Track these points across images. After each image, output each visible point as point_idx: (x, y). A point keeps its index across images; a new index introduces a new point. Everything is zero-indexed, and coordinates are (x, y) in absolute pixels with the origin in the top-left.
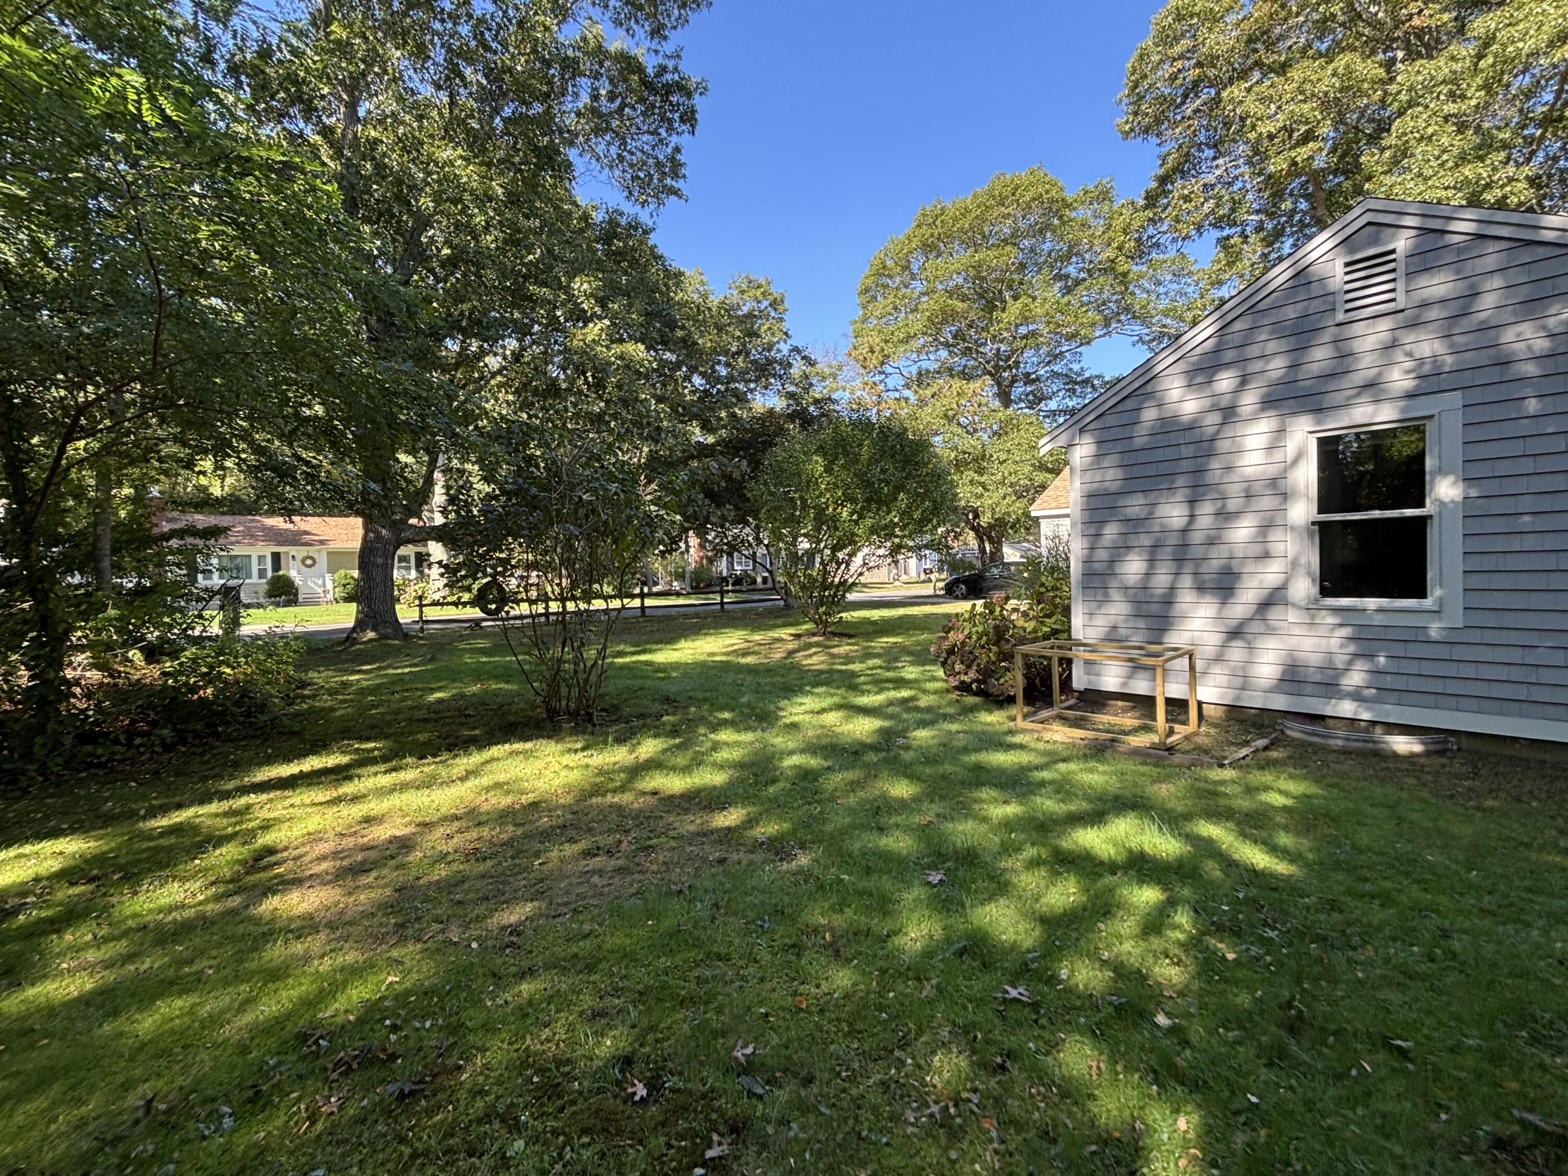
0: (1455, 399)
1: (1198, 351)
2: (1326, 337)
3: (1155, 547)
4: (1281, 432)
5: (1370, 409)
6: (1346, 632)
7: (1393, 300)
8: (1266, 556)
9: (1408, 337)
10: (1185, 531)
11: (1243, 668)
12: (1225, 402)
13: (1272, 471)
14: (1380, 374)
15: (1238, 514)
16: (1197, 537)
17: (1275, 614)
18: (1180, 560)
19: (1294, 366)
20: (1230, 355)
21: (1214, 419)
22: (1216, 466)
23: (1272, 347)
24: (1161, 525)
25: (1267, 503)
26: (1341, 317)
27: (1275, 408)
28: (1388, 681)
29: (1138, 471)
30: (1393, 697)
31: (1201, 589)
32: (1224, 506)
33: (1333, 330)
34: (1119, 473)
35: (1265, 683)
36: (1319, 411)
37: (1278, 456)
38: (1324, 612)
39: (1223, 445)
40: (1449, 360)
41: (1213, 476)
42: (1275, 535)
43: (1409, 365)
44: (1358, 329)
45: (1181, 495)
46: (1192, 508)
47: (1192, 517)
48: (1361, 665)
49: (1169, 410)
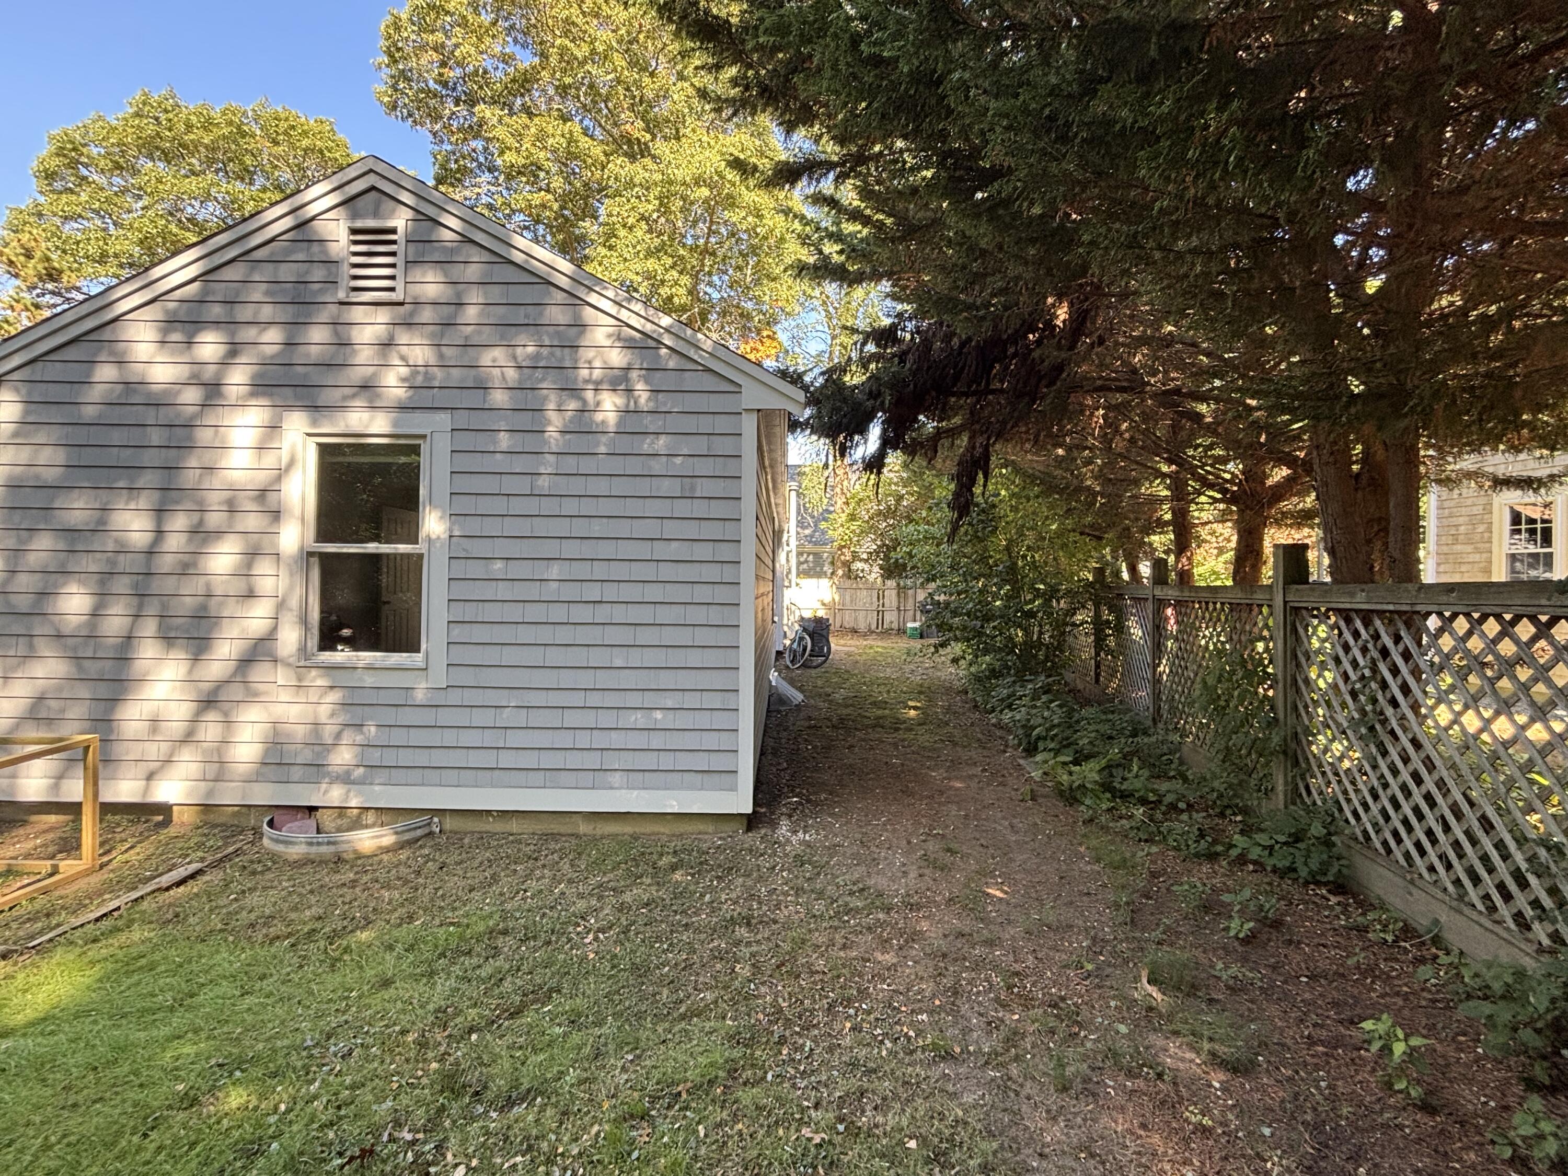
0: (443, 420)
1: (178, 294)
2: (325, 315)
3: (107, 576)
4: (274, 428)
5: (365, 415)
6: (334, 697)
7: (392, 289)
8: (250, 595)
9: (403, 337)
10: (151, 552)
11: (219, 750)
12: (209, 373)
13: (261, 478)
14: (374, 375)
15: (219, 534)
16: (166, 562)
17: (260, 673)
18: (141, 596)
19: (289, 344)
20: (216, 311)
21: (191, 395)
22: (193, 463)
23: (267, 312)
24: (116, 541)
25: (252, 522)
26: (341, 295)
27: (271, 395)
28: (375, 756)
29: (89, 457)
30: (383, 775)
31: (167, 639)
32: (201, 522)
33: (334, 308)
34: (60, 456)
35: (242, 769)
36: (315, 409)
37: (269, 460)
38: (314, 673)
39: (204, 436)
40: (438, 373)
41: (189, 478)
42: (264, 567)
43: (404, 371)
44: (358, 314)
45: (145, 501)
46: (159, 521)
47: (159, 533)
48: (348, 737)
49: (135, 372)
